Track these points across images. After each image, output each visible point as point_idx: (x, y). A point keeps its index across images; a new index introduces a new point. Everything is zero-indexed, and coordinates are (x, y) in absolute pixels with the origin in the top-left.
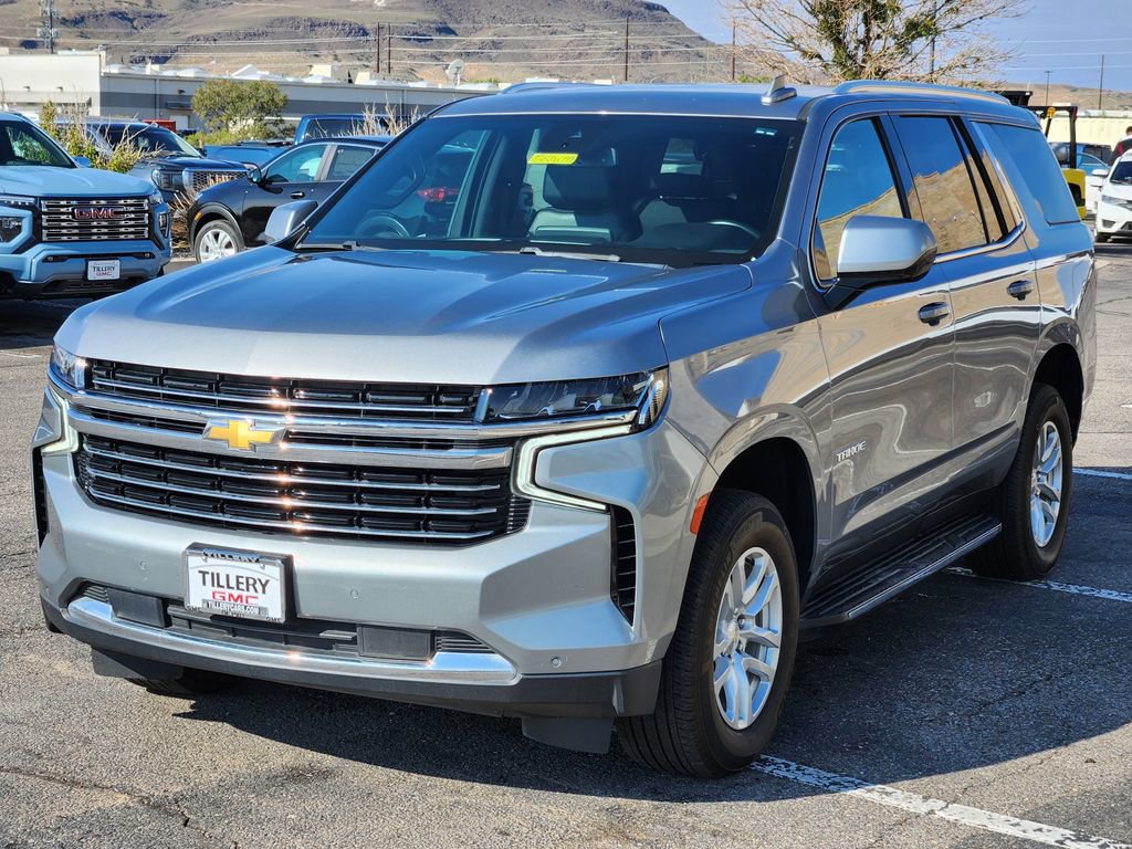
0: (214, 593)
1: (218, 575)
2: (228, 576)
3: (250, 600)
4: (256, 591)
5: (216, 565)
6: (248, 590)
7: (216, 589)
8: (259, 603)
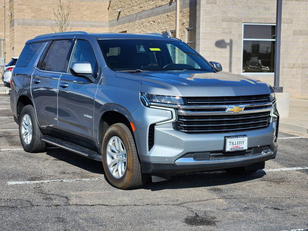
0: (232, 147)
2: (235, 142)
4: (241, 144)
5: (233, 140)
8: (242, 146)
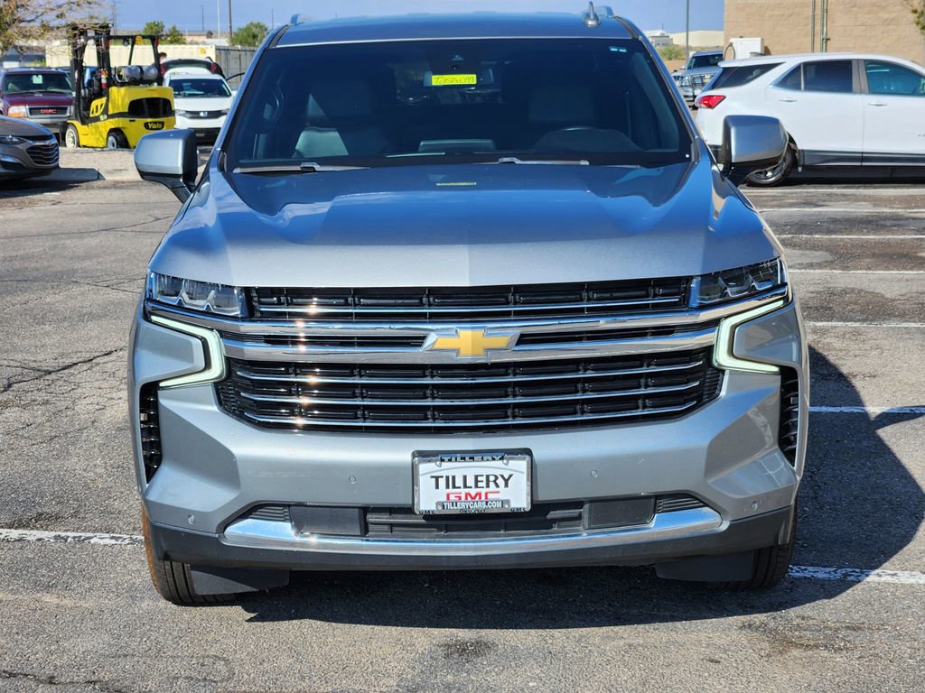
0: (448, 496)
1: (454, 478)
2: (465, 477)
3: (490, 496)
4: (497, 486)
5: (449, 468)
6: (488, 486)
7: (451, 490)
8: (502, 496)
